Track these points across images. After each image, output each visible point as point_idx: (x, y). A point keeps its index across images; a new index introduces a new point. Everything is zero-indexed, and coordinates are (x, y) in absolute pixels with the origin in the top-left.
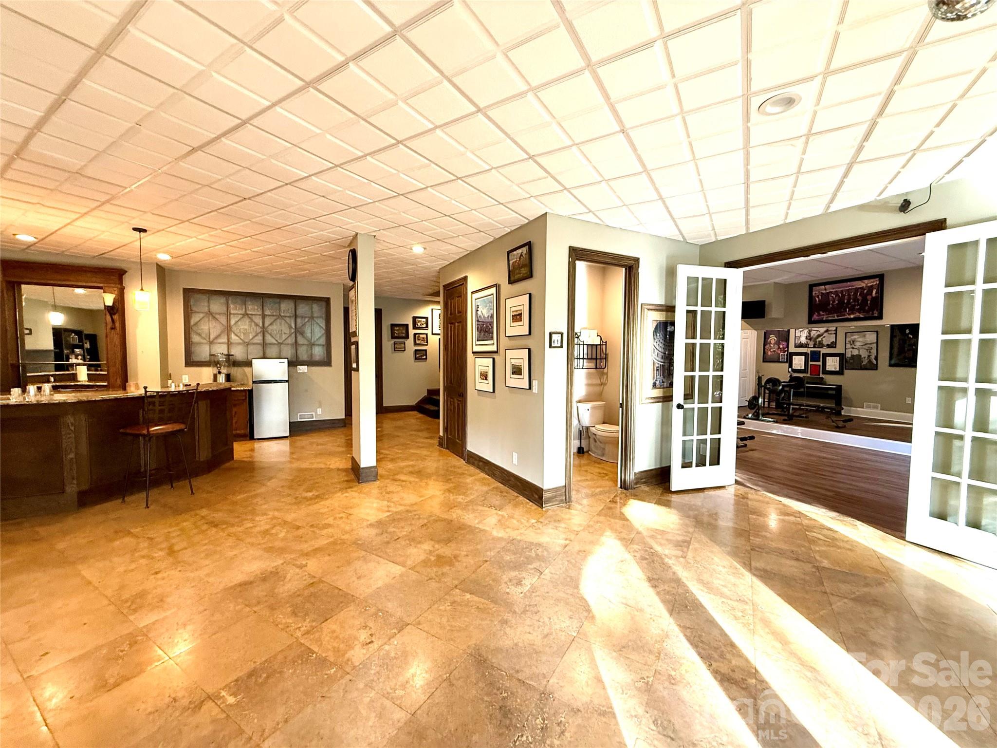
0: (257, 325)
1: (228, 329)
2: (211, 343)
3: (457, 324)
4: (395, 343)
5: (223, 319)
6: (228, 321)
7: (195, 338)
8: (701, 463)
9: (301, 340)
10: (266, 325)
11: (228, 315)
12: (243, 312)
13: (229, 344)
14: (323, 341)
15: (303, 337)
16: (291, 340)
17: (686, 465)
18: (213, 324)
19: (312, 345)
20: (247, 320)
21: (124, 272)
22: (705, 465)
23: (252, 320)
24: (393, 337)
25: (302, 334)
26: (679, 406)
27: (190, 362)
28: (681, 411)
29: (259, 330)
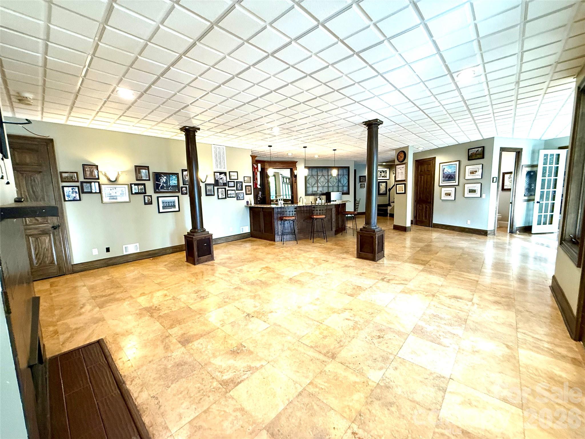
0: (326, 179)
1: (317, 181)
2: (312, 187)
3: (426, 176)
4: (361, 185)
5: (316, 177)
6: (318, 178)
7: (308, 185)
8: (545, 223)
9: (340, 185)
10: (329, 179)
11: (318, 175)
12: (321, 174)
13: (318, 187)
14: (347, 185)
15: (341, 183)
16: (337, 185)
17: (539, 224)
18: (313, 179)
19: (343, 186)
20: (323, 177)
21: (297, 162)
22: (546, 224)
23: (325, 177)
24: (360, 182)
25: (340, 182)
26: (538, 202)
27: (306, 194)
28: (538, 204)
29: (327, 181)
